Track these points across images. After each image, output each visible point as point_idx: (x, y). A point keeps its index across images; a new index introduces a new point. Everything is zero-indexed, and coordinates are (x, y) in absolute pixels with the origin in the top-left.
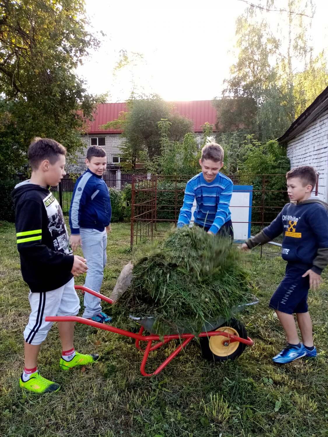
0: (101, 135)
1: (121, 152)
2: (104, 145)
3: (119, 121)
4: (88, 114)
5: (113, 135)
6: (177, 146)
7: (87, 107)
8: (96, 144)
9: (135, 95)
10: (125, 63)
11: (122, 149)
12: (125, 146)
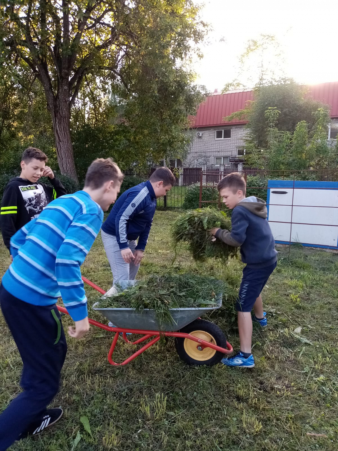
0: (227, 127)
1: (245, 144)
2: (230, 137)
3: (245, 111)
4: (191, 108)
5: (240, 126)
6: (287, 136)
7: (190, 101)
8: (222, 137)
9: (264, 82)
10: (254, 48)
11: (247, 140)
12: (250, 137)
